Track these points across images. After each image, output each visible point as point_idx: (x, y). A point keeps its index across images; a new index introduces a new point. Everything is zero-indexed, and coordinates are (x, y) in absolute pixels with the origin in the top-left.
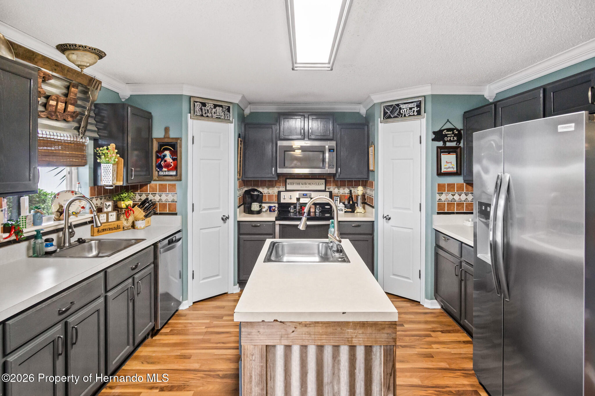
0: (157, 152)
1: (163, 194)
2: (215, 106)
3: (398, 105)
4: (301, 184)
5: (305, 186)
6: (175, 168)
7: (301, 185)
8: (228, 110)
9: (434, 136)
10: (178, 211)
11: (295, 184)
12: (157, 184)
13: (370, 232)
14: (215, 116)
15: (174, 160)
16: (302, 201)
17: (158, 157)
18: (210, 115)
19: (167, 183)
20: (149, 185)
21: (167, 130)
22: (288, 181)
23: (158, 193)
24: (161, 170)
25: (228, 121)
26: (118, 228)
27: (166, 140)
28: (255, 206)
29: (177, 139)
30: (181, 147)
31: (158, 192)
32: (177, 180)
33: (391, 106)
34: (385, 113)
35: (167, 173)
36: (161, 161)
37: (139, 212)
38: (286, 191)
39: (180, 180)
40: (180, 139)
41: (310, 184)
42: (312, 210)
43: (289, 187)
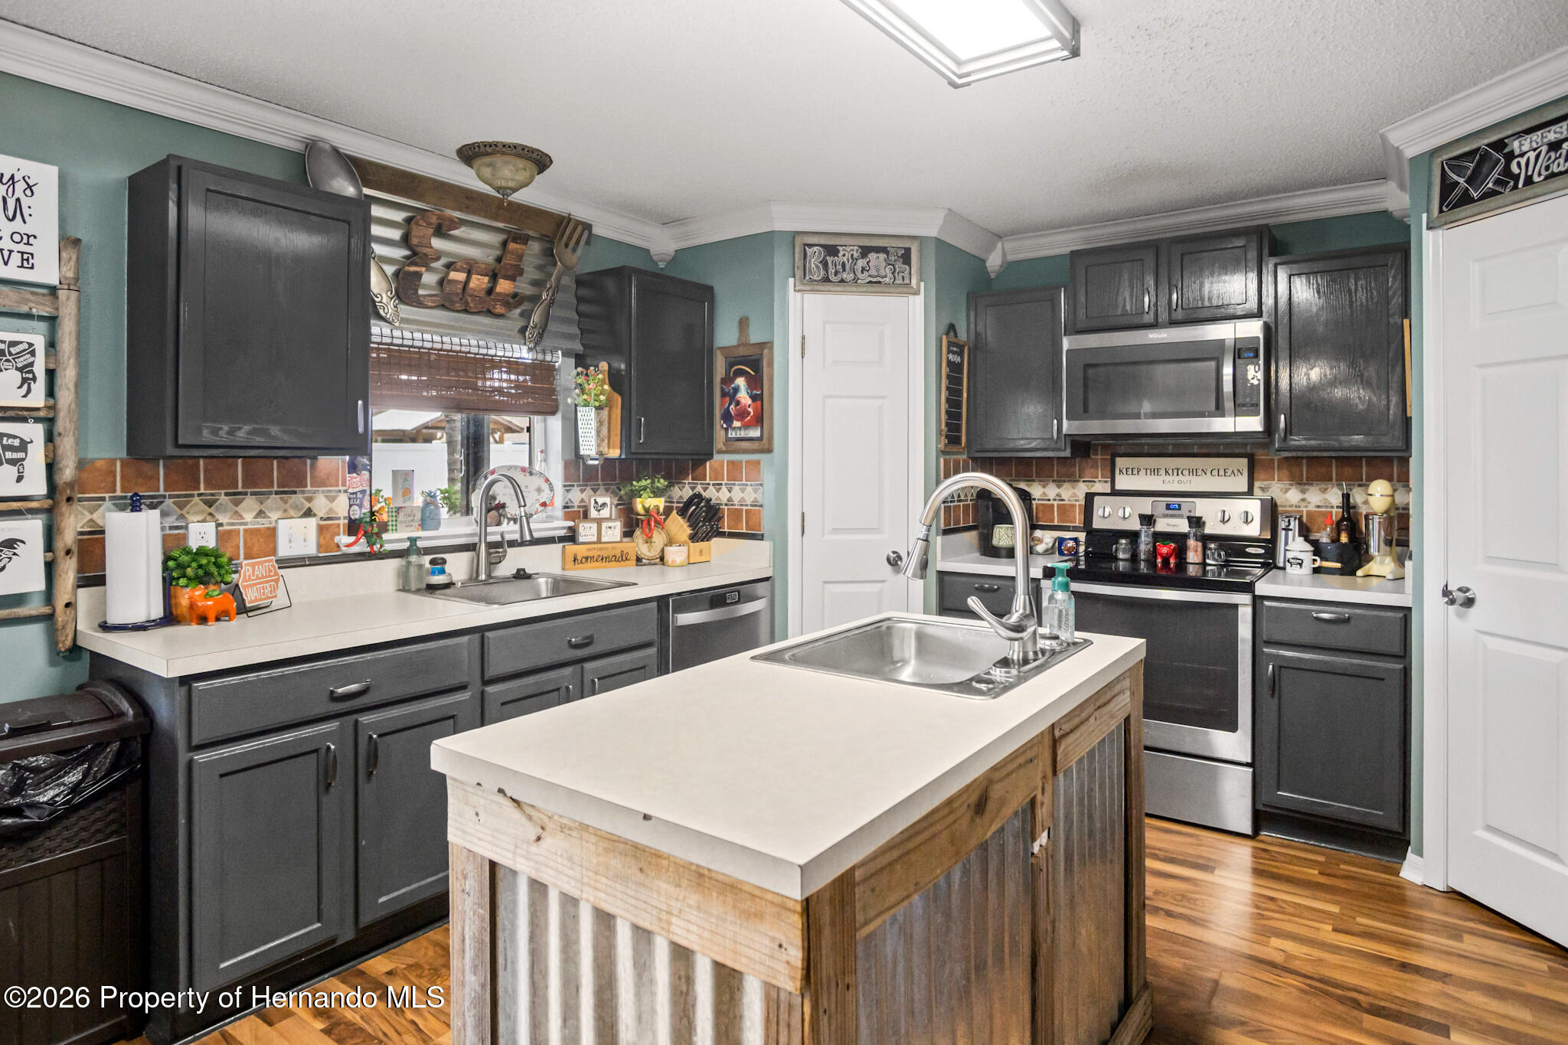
0: (723, 382)
1: (734, 484)
2: (865, 251)
3: (1501, 144)
4: (1162, 472)
5: (1176, 478)
6: (759, 420)
7: (1163, 477)
8: (906, 258)
10: (766, 527)
11: (1143, 472)
12: (723, 462)
13: (1396, 649)
14: (864, 278)
15: (754, 398)
16: (1163, 525)
17: (724, 394)
18: (849, 277)
19: (744, 458)
20: (708, 463)
21: (743, 324)
22: (1120, 462)
23: (726, 484)
24: (731, 427)
25: (905, 288)
26: (622, 558)
27: (742, 351)
28: (1006, 536)
29: (762, 345)
30: (771, 364)
31: (726, 481)
32: (761, 451)
33: (1471, 153)
34: (1447, 187)
35: (743, 434)
36: (730, 404)
37: (679, 526)
38: (1115, 493)
39: (770, 451)
40: (767, 345)
41: (1193, 472)
42: (1193, 556)
43: (1123, 482)
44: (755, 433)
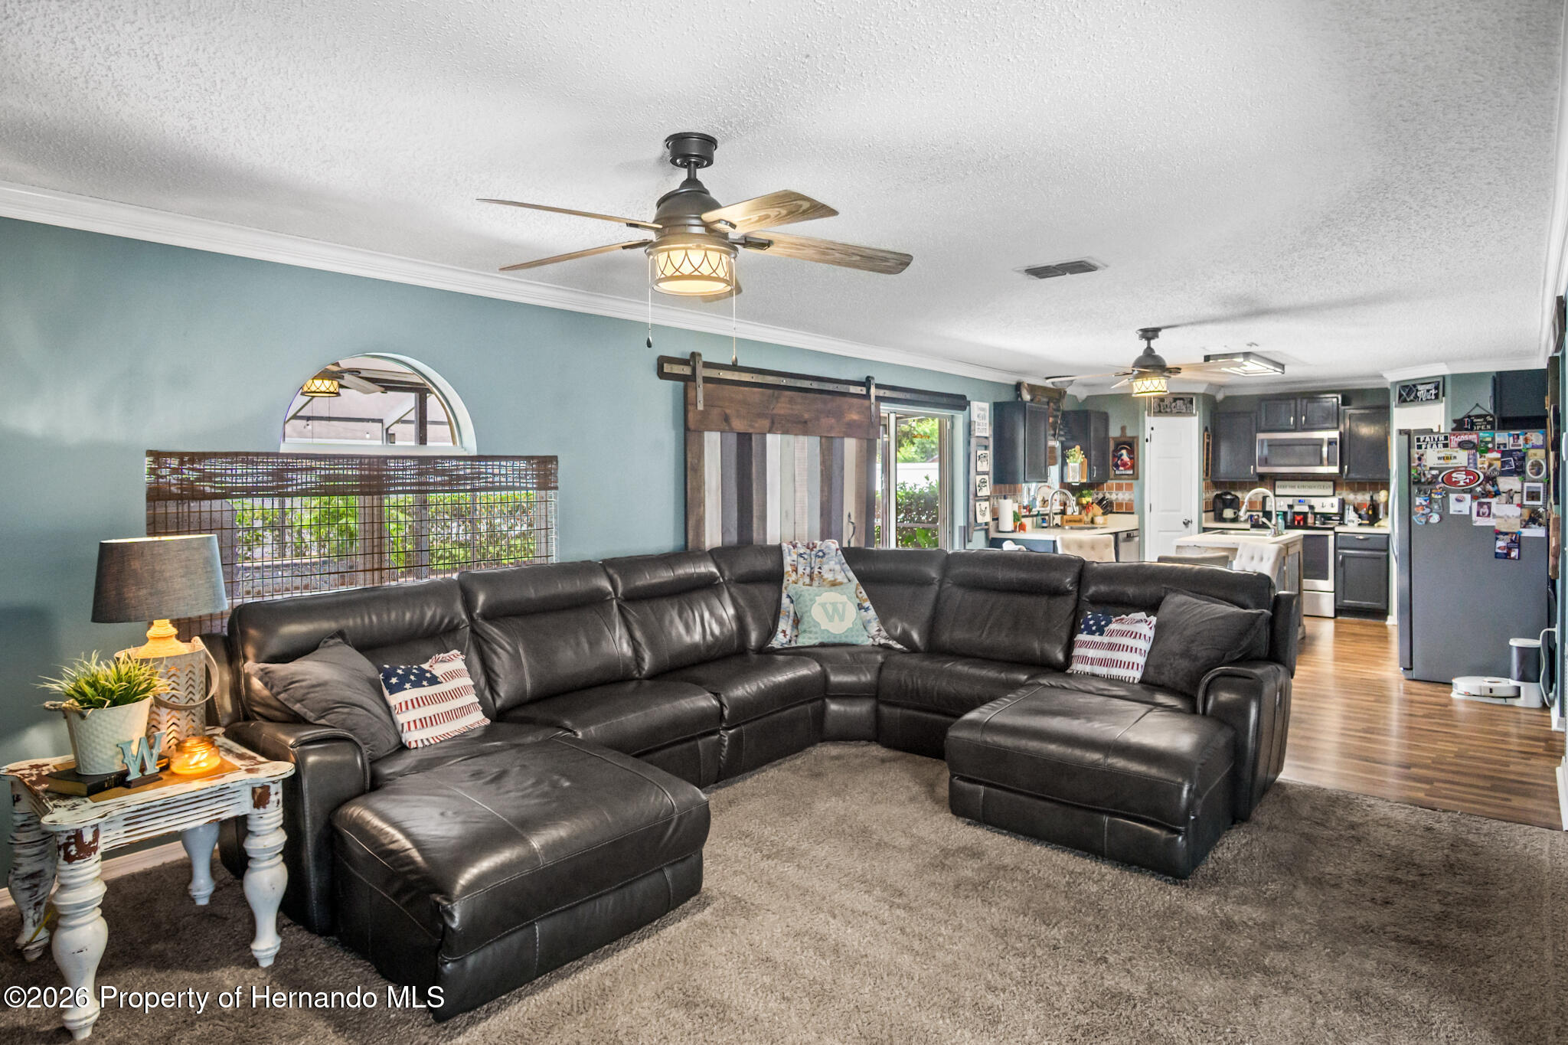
0: (1114, 451)
1: (1120, 492)
2: (1175, 400)
3: (1415, 386)
4: (1295, 487)
5: (1302, 490)
6: (1133, 467)
7: (1298, 489)
8: (1191, 402)
9: (1454, 425)
10: (1135, 509)
11: (1288, 487)
12: (1114, 483)
14: (1175, 410)
15: (1130, 458)
16: (1297, 509)
17: (1114, 456)
18: (1169, 410)
19: (1124, 482)
20: (1105, 484)
21: (1123, 429)
22: (1278, 483)
24: (1118, 469)
25: (1191, 414)
27: (1123, 439)
28: (1228, 513)
29: (1133, 438)
30: (1138, 445)
31: (1115, 491)
33: (1407, 386)
34: (1400, 395)
35: (1124, 472)
36: (1118, 460)
37: (1097, 510)
38: (1276, 495)
39: (1137, 479)
40: (1137, 438)
41: (1310, 487)
42: (1310, 521)
43: (1279, 491)
44: (1131, 472)
